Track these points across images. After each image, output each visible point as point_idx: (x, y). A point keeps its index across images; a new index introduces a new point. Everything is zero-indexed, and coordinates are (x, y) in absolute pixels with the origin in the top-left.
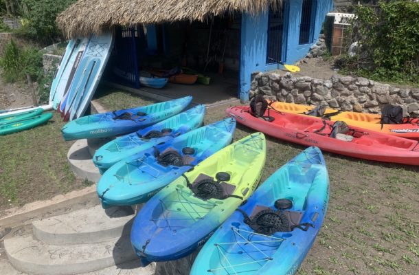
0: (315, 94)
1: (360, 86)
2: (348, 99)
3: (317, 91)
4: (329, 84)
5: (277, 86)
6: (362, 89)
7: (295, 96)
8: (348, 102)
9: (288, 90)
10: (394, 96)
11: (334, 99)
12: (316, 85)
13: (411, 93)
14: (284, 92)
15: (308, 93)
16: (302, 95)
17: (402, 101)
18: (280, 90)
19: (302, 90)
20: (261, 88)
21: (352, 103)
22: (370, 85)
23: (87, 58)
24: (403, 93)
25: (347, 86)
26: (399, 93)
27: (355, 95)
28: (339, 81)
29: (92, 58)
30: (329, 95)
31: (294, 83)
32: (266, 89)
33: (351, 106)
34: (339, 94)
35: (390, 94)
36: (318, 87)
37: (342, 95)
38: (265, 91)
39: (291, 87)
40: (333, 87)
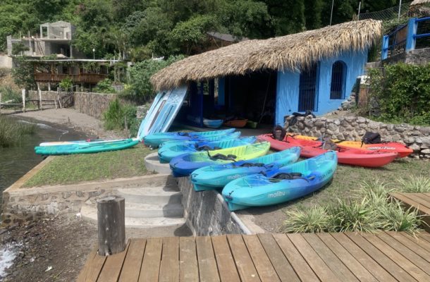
0: (328, 130)
1: (359, 123)
2: (351, 134)
3: (329, 128)
4: (337, 122)
5: (301, 125)
6: (361, 125)
7: (315, 132)
8: (351, 136)
9: (309, 127)
10: (383, 130)
11: (341, 134)
12: (329, 123)
13: (394, 127)
14: (307, 129)
15: (323, 130)
16: (319, 132)
17: (388, 133)
18: (304, 129)
19: (319, 127)
20: (291, 127)
21: (354, 136)
22: (366, 123)
23: (168, 104)
24: (388, 127)
25: (350, 123)
26: (386, 128)
27: (357, 130)
28: (345, 120)
29: (171, 104)
30: (338, 131)
31: (314, 122)
32: (294, 128)
33: (353, 139)
34: (345, 129)
35: (381, 128)
36: (330, 124)
37: (347, 130)
38: (293, 129)
39: (311, 125)
40: (341, 125)
